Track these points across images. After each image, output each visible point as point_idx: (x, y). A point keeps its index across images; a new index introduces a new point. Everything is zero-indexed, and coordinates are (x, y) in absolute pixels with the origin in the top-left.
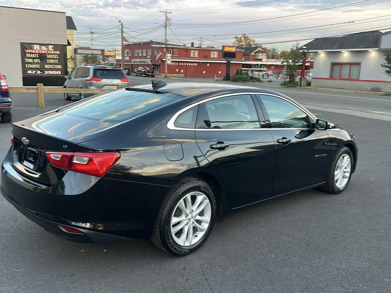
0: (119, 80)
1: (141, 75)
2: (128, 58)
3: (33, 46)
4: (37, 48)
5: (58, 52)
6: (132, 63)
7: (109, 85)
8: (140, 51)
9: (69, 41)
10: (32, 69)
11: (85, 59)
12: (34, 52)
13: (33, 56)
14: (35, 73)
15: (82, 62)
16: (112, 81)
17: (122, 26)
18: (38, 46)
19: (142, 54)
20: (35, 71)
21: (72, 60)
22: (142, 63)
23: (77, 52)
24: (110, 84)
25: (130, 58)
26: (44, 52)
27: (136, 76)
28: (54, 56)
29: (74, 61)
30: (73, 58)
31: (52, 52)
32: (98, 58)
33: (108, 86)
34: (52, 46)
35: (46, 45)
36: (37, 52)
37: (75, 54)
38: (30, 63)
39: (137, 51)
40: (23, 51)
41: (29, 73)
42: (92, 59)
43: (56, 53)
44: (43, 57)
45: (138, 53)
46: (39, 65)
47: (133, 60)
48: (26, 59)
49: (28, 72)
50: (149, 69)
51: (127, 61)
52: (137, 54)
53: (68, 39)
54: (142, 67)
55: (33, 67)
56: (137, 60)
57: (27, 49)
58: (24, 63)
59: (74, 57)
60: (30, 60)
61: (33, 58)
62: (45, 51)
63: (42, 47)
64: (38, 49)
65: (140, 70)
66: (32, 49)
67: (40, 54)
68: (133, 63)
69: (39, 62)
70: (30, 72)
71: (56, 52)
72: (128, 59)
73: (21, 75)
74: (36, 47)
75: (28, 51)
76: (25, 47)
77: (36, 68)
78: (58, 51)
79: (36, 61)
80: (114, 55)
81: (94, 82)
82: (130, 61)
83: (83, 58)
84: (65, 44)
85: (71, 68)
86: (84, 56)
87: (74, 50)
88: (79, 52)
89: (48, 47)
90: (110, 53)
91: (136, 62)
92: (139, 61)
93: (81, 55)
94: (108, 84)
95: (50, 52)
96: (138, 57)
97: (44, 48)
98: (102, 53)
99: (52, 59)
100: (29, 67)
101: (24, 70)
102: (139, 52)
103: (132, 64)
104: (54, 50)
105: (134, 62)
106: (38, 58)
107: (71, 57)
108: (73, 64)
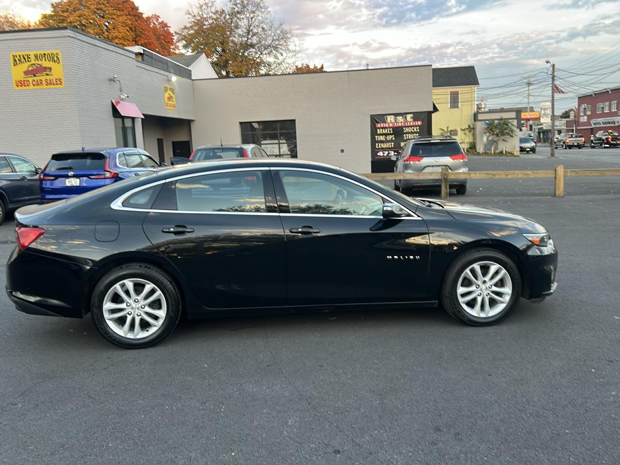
0: (448, 157)
1: (601, 145)
2: (586, 117)
3: (387, 118)
4: (391, 121)
5: (419, 123)
6: (591, 125)
7: (433, 166)
8: (607, 103)
9: (436, 105)
10: (383, 149)
11: (488, 128)
12: (387, 125)
13: (386, 131)
14: (388, 155)
15: (485, 133)
16: (437, 160)
17: (553, 69)
18: (393, 117)
19: (610, 109)
20: (387, 152)
21: (470, 131)
22: (610, 125)
23: (478, 119)
24: (434, 164)
25: (590, 118)
26: (400, 124)
27: (593, 147)
28: (413, 129)
29: (472, 132)
30: (472, 127)
31: (412, 124)
32: (510, 125)
33: (431, 168)
34: (411, 115)
35: (403, 115)
36: (391, 125)
37: (475, 121)
38: (382, 142)
39: (601, 105)
40: (373, 126)
41: (380, 156)
42: (500, 127)
43: (417, 124)
44: (398, 132)
45: (603, 108)
46: (393, 143)
47: (593, 121)
48: (376, 137)
49: (378, 154)
50: (617, 134)
51: (584, 124)
52: (601, 109)
53: (435, 103)
54: (602, 131)
55: (385, 146)
56: (600, 120)
57: (378, 123)
58: (374, 142)
59: (474, 125)
60: (382, 138)
61: (386, 135)
62: (401, 122)
63: (398, 118)
64: (393, 121)
65: (600, 136)
66: (385, 122)
67: (394, 129)
68: (593, 126)
69: (394, 139)
70: (381, 154)
71: (416, 122)
72: (586, 121)
73: (370, 159)
74: (390, 119)
75: (379, 126)
76: (376, 120)
77: (389, 148)
78: (419, 120)
79: (389, 138)
80: (538, 116)
81: (411, 163)
82: (588, 123)
83: (486, 126)
84: (429, 110)
85: (467, 143)
86: (487, 123)
87: (473, 116)
88: (479, 118)
89: (406, 117)
90: (530, 115)
91: (599, 123)
92: (603, 121)
93: (484, 122)
94: (430, 165)
95: (409, 124)
96: (604, 115)
97: (400, 119)
98: (517, 115)
99: (412, 133)
100: (380, 147)
101: (374, 151)
102: (605, 107)
103: (592, 129)
104: (414, 120)
105: (595, 124)
106: (391, 134)
107: (469, 126)
108: (471, 137)
